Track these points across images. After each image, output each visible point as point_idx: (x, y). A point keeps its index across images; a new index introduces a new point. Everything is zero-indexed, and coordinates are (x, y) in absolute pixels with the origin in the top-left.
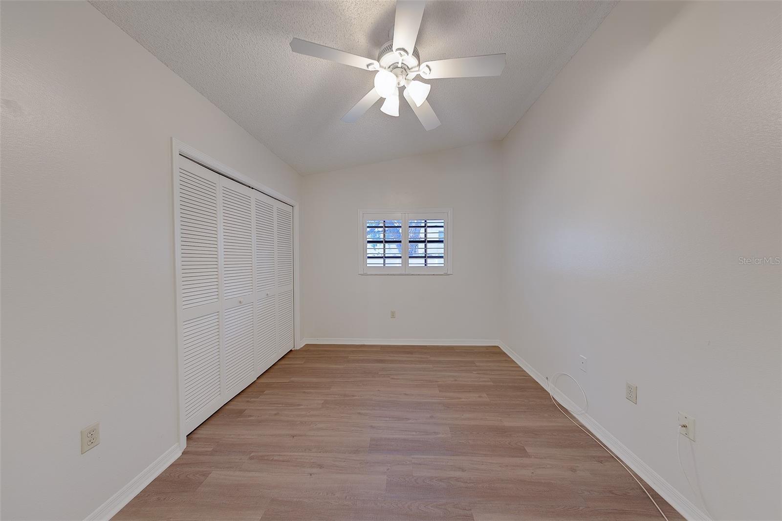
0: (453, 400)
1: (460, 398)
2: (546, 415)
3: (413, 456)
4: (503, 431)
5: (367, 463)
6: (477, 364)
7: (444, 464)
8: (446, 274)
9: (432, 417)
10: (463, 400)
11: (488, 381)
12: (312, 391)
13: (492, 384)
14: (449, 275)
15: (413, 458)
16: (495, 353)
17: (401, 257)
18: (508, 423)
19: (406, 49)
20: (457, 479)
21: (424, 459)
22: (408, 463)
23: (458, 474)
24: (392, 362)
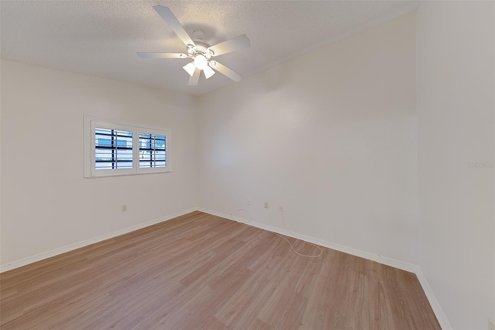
0: (202, 241)
1: (204, 239)
2: (239, 228)
3: (210, 271)
4: (232, 240)
5: (191, 290)
6: (196, 222)
7: (224, 264)
8: (168, 172)
9: (200, 253)
10: (206, 239)
11: (208, 227)
12: (81, 297)
13: (211, 227)
14: (169, 172)
15: (210, 272)
16: (197, 214)
17: (132, 161)
18: (231, 237)
19: (215, 53)
20: (234, 264)
21: (215, 268)
22: (210, 275)
23: (232, 263)
24: (140, 243)
